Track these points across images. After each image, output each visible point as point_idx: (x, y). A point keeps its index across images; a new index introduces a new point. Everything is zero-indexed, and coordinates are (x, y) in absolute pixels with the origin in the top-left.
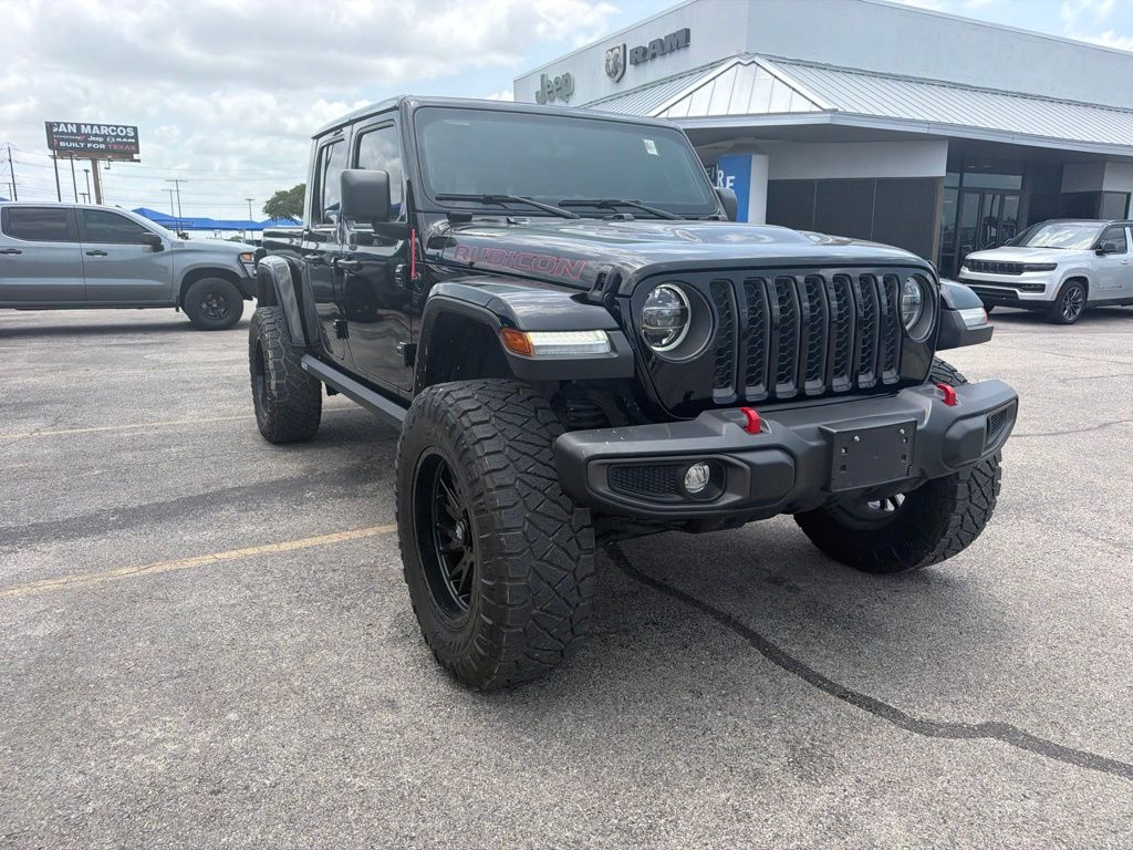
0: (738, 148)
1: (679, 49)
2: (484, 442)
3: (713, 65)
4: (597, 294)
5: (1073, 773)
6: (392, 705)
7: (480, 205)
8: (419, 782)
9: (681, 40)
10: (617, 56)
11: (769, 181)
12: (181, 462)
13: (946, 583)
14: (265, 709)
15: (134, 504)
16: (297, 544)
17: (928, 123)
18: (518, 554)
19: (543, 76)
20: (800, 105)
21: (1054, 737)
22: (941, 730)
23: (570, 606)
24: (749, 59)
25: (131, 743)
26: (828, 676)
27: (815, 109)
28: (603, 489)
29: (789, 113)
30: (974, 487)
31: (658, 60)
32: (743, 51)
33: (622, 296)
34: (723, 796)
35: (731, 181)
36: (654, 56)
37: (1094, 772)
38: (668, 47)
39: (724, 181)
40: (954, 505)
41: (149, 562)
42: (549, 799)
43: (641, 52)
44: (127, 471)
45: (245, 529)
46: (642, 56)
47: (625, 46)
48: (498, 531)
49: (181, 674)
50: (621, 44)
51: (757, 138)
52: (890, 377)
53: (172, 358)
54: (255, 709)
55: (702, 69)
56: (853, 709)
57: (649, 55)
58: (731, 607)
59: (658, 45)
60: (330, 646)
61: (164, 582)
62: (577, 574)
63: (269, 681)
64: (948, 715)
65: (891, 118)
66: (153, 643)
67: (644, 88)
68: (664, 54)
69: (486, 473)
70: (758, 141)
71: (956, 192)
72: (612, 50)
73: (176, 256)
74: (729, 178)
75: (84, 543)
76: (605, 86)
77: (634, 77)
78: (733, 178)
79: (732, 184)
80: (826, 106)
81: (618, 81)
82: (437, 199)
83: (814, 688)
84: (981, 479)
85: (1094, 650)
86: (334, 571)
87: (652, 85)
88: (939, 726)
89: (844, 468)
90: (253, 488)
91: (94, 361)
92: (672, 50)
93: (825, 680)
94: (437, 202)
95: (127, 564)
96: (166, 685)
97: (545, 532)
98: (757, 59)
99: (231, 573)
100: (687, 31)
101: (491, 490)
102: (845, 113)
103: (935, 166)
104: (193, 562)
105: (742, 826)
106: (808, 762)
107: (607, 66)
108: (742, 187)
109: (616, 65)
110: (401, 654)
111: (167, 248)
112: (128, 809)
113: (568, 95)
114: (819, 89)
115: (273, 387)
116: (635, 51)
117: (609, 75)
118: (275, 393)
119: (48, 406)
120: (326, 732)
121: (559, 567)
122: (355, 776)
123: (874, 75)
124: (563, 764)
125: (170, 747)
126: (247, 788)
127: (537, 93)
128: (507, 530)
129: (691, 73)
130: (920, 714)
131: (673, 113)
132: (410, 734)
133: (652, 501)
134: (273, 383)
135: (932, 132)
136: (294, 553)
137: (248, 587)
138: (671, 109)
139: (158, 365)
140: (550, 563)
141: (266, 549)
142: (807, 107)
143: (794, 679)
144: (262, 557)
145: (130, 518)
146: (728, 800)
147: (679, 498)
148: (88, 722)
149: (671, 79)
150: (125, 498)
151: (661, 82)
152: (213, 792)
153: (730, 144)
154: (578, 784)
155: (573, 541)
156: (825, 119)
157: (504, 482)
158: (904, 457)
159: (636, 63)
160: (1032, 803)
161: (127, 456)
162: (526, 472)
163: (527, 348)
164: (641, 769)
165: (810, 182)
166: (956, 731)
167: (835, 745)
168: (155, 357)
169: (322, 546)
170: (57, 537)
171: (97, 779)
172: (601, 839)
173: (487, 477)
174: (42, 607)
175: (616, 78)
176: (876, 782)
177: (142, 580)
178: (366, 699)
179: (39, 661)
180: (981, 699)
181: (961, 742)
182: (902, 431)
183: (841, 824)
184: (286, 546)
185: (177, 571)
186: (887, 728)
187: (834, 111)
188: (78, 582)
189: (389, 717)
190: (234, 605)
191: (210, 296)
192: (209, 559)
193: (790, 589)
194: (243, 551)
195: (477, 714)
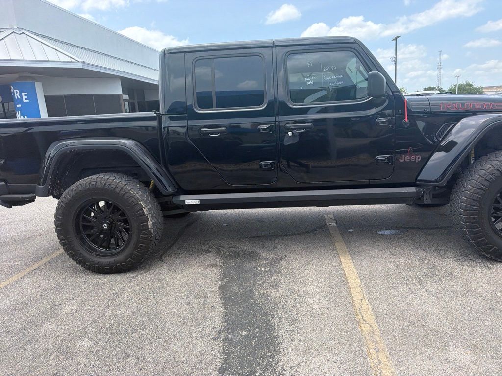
0: (20, 78)
17: (115, 70)
20: (63, 58)
24: (19, 31)
27: (73, 60)
29: (60, 61)
32: (15, 26)
35: (25, 95)
39: (21, 95)
70: (33, 75)
74: (23, 94)
78: (26, 94)
79: (26, 97)
80: (79, 60)
98: (25, 32)
102: (87, 64)
103: (117, 90)
108: (33, 97)
135: (117, 74)
142: (69, 60)
153: (16, 76)
156: (79, 66)
165: (61, 96)
187: (83, 62)
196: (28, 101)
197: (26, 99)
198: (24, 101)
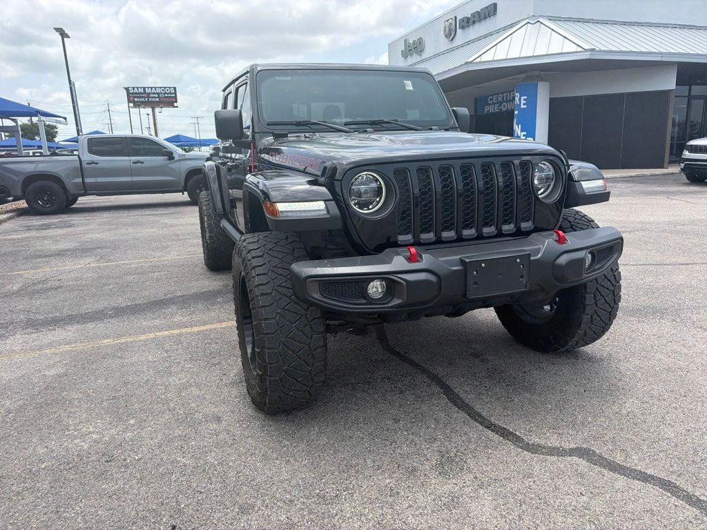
0: (528, 78)
1: (490, 16)
2: (256, 268)
3: (512, 26)
4: (322, 180)
5: (621, 481)
6: (218, 419)
7: (295, 127)
8: (216, 462)
9: (491, 11)
10: (451, 24)
11: (550, 99)
12: (157, 280)
13: (590, 359)
14: (150, 418)
15: (124, 305)
16: (202, 328)
17: (661, 53)
18: (272, 334)
19: (405, 40)
20: (570, 48)
21: (619, 459)
22: (544, 450)
23: (309, 365)
24: (536, 20)
25: (76, 433)
26: (484, 414)
27: (579, 49)
28: (317, 296)
29: (562, 53)
30: (599, 296)
31: (477, 25)
32: (532, 15)
33: (337, 180)
34: (388, 481)
35: (524, 100)
36: (474, 22)
37: (637, 482)
38: (482, 16)
39: (520, 100)
40: (584, 308)
41: (119, 336)
42: (285, 476)
43: (465, 21)
44: (127, 286)
45: (177, 318)
46: (467, 23)
47: (456, 17)
48: (261, 320)
49: (114, 398)
50: (453, 16)
51: (542, 71)
52: (526, 226)
53: (175, 221)
54: (145, 418)
55: (505, 29)
56: (490, 434)
57: (471, 21)
58: (439, 371)
59: (477, 16)
60: (197, 385)
61: (123, 348)
62: (311, 346)
63: (158, 403)
64: (553, 441)
65: (634, 52)
66: (106, 380)
67: (468, 43)
68: (480, 21)
69: (256, 286)
70: (542, 73)
71: (686, 99)
72: (447, 21)
73: (181, 162)
74: (523, 98)
75: (91, 326)
76: (444, 44)
77: (461, 37)
78: (526, 97)
79: (525, 102)
80: (587, 47)
81: (452, 40)
82: (267, 125)
83: (472, 421)
84: (604, 292)
85: (674, 405)
86: (216, 343)
87: (473, 41)
88: (544, 448)
89: (476, 283)
90: (191, 295)
91: (132, 224)
92: (485, 18)
93: (480, 416)
94: (268, 127)
95: (108, 337)
96: (105, 403)
97: (289, 321)
98: (541, 20)
99: (159, 343)
100: (495, 5)
101: (258, 296)
102: (600, 51)
103: (668, 83)
104: (143, 337)
105: (391, 499)
106: (448, 464)
107: (445, 30)
108: (532, 103)
109: (450, 30)
110: (235, 392)
111: (177, 158)
112: (62, 467)
113: (421, 51)
114: (582, 36)
115: (207, 238)
116: (462, 20)
117: (446, 36)
118: (209, 241)
119: (99, 250)
120: (178, 432)
121: (299, 342)
122: (184, 457)
123: (624, 23)
124: (301, 458)
125: (95, 436)
126: (125, 460)
127: (402, 51)
128: (266, 319)
129: (497, 32)
130: (535, 440)
131: (484, 58)
132: (221, 437)
133: (348, 303)
134: (207, 235)
135: (664, 59)
136: (198, 333)
137: (166, 351)
138: (483, 56)
139: (166, 226)
140: (293, 339)
141: (183, 330)
142: (573, 48)
143: (462, 415)
144: (181, 335)
145: (118, 312)
146: (389, 484)
147: (364, 301)
148: (59, 421)
149: (485, 36)
150: (121, 302)
151: (479, 39)
152: (107, 461)
153: (523, 76)
154: (305, 469)
155: (308, 326)
156: (586, 56)
157: (265, 292)
158: (522, 277)
159: (463, 28)
160: (585, 498)
161: (130, 278)
162: (280, 286)
163: (274, 212)
164: (345, 463)
165: (579, 98)
166: (553, 451)
167: (470, 455)
168: (166, 221)
169: (215, 329)
170: (78, 322)
171: (52, 451)
172: (305, 500)
173: (256, 289)
174: (58, 360)
175: (451, 37)
176: (487, 479)
177: (113, 346)
178: (206, 416)
179: (46, 388)
180: (580, 433)
181: (554, 458)
182: (518, 260)
183: (454, 502)
184: (196, 329)
185: (132, 342)
186: (510, 446)
187: (593, 50)
188: (80, 347)
189: (214, 426)
190: (155, 361)
191: (201, 185)
192: (152, 335)
193: (482, 360)
194: (171, 332)
195: (264, 426)
196: (525, 106)
197: (524, 104)
198: (522, 106)
